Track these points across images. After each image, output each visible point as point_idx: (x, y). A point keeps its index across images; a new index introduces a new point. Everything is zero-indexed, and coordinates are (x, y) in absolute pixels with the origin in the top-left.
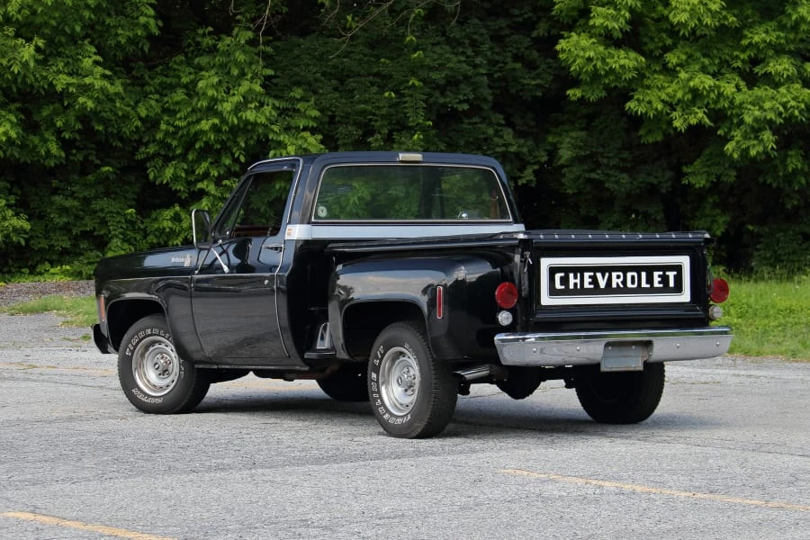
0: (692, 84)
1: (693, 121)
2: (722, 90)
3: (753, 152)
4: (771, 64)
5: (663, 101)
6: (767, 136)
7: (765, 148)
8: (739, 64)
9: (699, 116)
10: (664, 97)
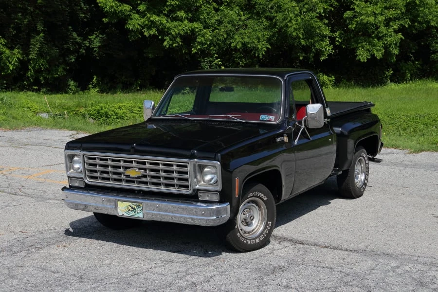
0: (151, 19)
1: (152, 33)
2: (162, 21)
3: (174, 45)
4: (178, 13)
5: (139, 24)
6: (178, 40)
7: (179, 44)
8: (166, 12)
9: (154, 31)
10: (139, 23)
